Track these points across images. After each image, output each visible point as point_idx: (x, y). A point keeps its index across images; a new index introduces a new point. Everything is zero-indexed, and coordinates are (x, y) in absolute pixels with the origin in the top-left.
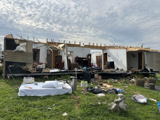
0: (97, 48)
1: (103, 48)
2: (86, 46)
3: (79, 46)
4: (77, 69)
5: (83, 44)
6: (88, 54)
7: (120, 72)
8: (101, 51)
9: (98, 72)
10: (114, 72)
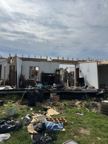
0: (68, 63)
1: (76, 63)
2: (54, 61)
3: (46, 60)
4: (31, 86)
5: (50, 58)
6: (56, 70)
7: (88, 91)
8: (74, 66)
9: (57, 90)
10: (80, 90)
